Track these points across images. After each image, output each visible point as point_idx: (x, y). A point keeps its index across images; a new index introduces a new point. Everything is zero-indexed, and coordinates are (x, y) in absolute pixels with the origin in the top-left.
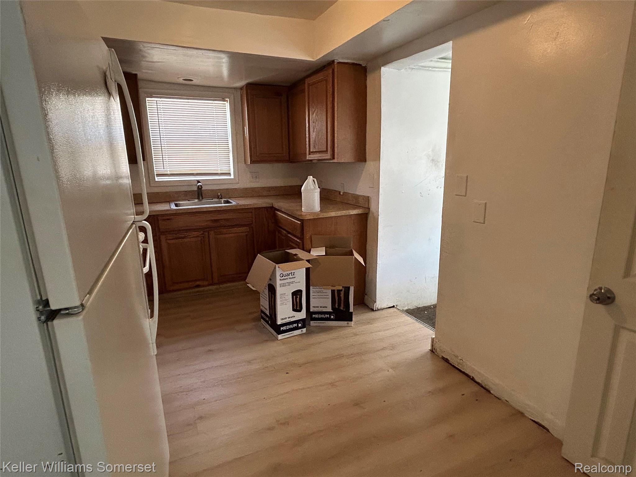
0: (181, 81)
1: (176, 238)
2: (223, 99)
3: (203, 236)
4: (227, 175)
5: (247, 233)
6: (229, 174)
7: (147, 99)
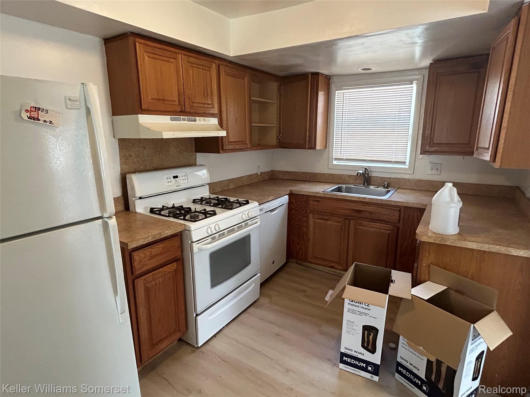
0: (360, 71)
1: (322, 219)
2: (411, 82)
3: (344, 223)
4: (401, 163)
5: (389, 232)
6: (404, 163)
7: (337, 92)
